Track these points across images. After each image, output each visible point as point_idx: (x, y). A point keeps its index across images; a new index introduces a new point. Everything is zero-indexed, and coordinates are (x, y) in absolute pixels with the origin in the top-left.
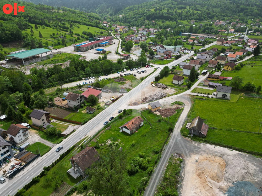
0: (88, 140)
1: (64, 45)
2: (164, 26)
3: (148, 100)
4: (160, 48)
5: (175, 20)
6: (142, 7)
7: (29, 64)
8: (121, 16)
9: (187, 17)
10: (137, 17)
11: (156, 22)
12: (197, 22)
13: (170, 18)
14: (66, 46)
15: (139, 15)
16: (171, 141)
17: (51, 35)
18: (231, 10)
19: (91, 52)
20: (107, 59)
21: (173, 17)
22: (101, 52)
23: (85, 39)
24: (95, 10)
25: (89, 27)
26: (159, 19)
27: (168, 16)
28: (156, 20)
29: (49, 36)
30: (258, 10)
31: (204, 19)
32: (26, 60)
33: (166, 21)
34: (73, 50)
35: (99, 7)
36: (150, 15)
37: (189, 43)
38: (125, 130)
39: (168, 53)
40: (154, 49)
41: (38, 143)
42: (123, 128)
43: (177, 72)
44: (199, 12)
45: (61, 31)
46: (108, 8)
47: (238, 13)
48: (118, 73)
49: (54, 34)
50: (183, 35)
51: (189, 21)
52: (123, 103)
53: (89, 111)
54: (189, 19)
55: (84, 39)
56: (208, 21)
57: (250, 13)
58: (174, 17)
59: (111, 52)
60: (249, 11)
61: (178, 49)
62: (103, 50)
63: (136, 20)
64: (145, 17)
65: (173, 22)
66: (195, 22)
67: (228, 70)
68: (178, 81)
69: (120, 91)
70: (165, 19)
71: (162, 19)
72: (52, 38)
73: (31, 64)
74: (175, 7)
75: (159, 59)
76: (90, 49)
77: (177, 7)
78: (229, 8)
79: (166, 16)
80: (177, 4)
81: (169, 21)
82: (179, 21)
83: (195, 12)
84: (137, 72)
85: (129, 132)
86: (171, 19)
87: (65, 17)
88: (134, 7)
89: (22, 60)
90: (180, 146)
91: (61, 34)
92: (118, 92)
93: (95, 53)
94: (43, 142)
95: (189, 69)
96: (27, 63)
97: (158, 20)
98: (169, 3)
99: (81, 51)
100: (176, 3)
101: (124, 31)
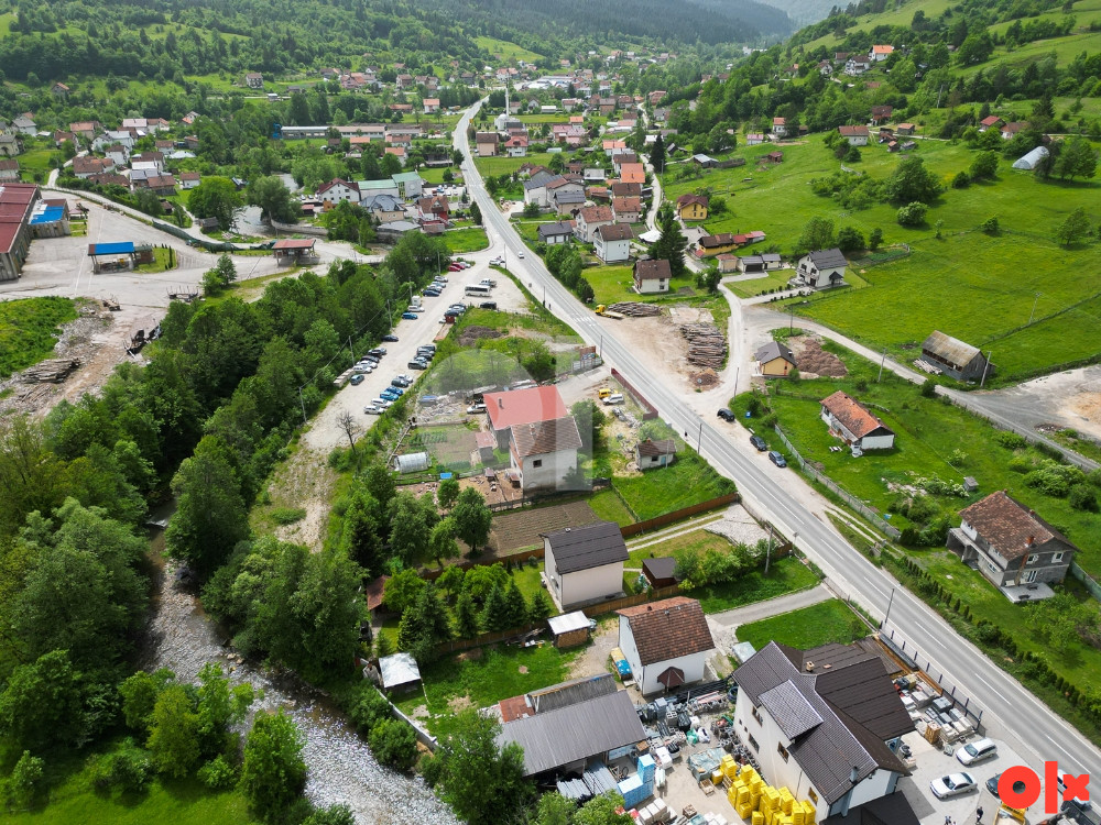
4: (348, 194)
5: (169, 77)
9: (211, 60)
11: (78, 86)
12: (271, 80)
13: (139, 67)
18: (345, 27)
21: (152, 60)
26: (84, 74)
27: (125, 58)
28: (70, 76)
30: (426, 26)
31: (287, 67)
33: (128, 80)
39: (437, 204)
42: (864, 439)
44: (240, 38)
47: (373, 38)
48: (408, 317)
51: (228, 75)
53: (655, 459)
54: (226, 69)
56: (309, 75)
57: (412, 40)
58: (159, 64)
60: (404, 31)
61: (413, 187)
65: (162, 82)
66: (265, 78)
67: (698, 217)
68: (662, 280)
69: (577, 365)
70: (118, 73)
71: (102, 73)
78: (333, 21)
79: (117, 59)
81: (142, 80)
82: (187, 79)
83: (227, 37)
86: (150, 73)
95: (623, 239)
97: (80, 80)
101: (8, 146)
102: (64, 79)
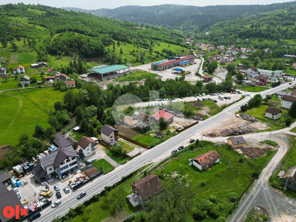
0: (153, 167)
1: (142, 62)
2: (261, 46)
3: (229, 133)
4: (252, 72)
5: (276, 39)
6: (234, 23)
7: (107, 79)
8: (207, 33)
9: (294, 35)
10: (227, 34)
11: (251, 40)
13: (270, 36)
14: (143, 64)
15: (230, 32)
16: (254, 189)
17: (131, 52)
19: (169, 71)
20: (185, 80)
21: (275, 35)
22: (180, 72)
23: (164, 57)
24: (179, 27)
25: (170, 45)
26: (255, 37)
27: (267, 34)
28: (251, 38)
29: (129, 53)
32: (105, 75)
33: (265, 39)
34: (150, 68)
35: (184, 24)
36: (244, 32)
37: (293, 67)
38: (195, 163)
39: (262, 78)
40: (244, 73)
41: (103, 160)
42: (193, 161)
43: (272, 104)
45: (141, 48)
46: (193, 24)
48: (195, 96)
49: (134, 51)
50: (286, 57)
52: (197, 131)
53: (158, 135)
55: (162, 57)
59: (190, 72)
61: (277, 74)
62: (181, 70)
63: (225, 38)
64: (237, 35)
65: (273, 41)
68: (273, 115)
69: (195, 117)
70: (262, 38)
71: (259, 37)
72: (131, 54)
73: (109, 80)
74: (278, 23)
75: (249, 85)
76: (168, 69)
77: (280, 23)
79: (265, 34)
80: (282, 20)
81: (268, 40)
82: (282, 40)
84: (219, 98)
85: (200, 167)
86: (272, 38)
87: (147, 34)
88: (224, 23)
89: (101, 75)
90: (267, 199)
91: (140, 51)
92: (192, 118)
93: (172, 73)
94: (108, 159)
95: (290, 101)
96: (105, 78)
97: (253, 38)
98: (270, 18)
99: (158, 70)
100: (281, 18)
101: (209, 50)
102: (248, 38)
